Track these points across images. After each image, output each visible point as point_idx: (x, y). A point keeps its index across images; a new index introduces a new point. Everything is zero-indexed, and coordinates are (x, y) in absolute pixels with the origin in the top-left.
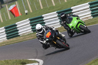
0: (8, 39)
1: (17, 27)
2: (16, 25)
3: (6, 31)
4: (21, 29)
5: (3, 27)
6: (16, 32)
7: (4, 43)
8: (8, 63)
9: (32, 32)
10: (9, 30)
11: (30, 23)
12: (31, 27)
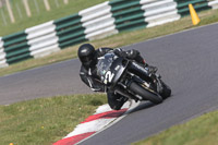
0: (62, 47)
1: (82, 20)
2: (80, 17)
3: (57, 30)
4: (91, 25)
5: (51, 22)
6: (80, 33)
7: (52, 57)
8: (60, 103)
9: (117, 32)
10: (65, 28)
11: (112, 12)
12: (113, 21)
